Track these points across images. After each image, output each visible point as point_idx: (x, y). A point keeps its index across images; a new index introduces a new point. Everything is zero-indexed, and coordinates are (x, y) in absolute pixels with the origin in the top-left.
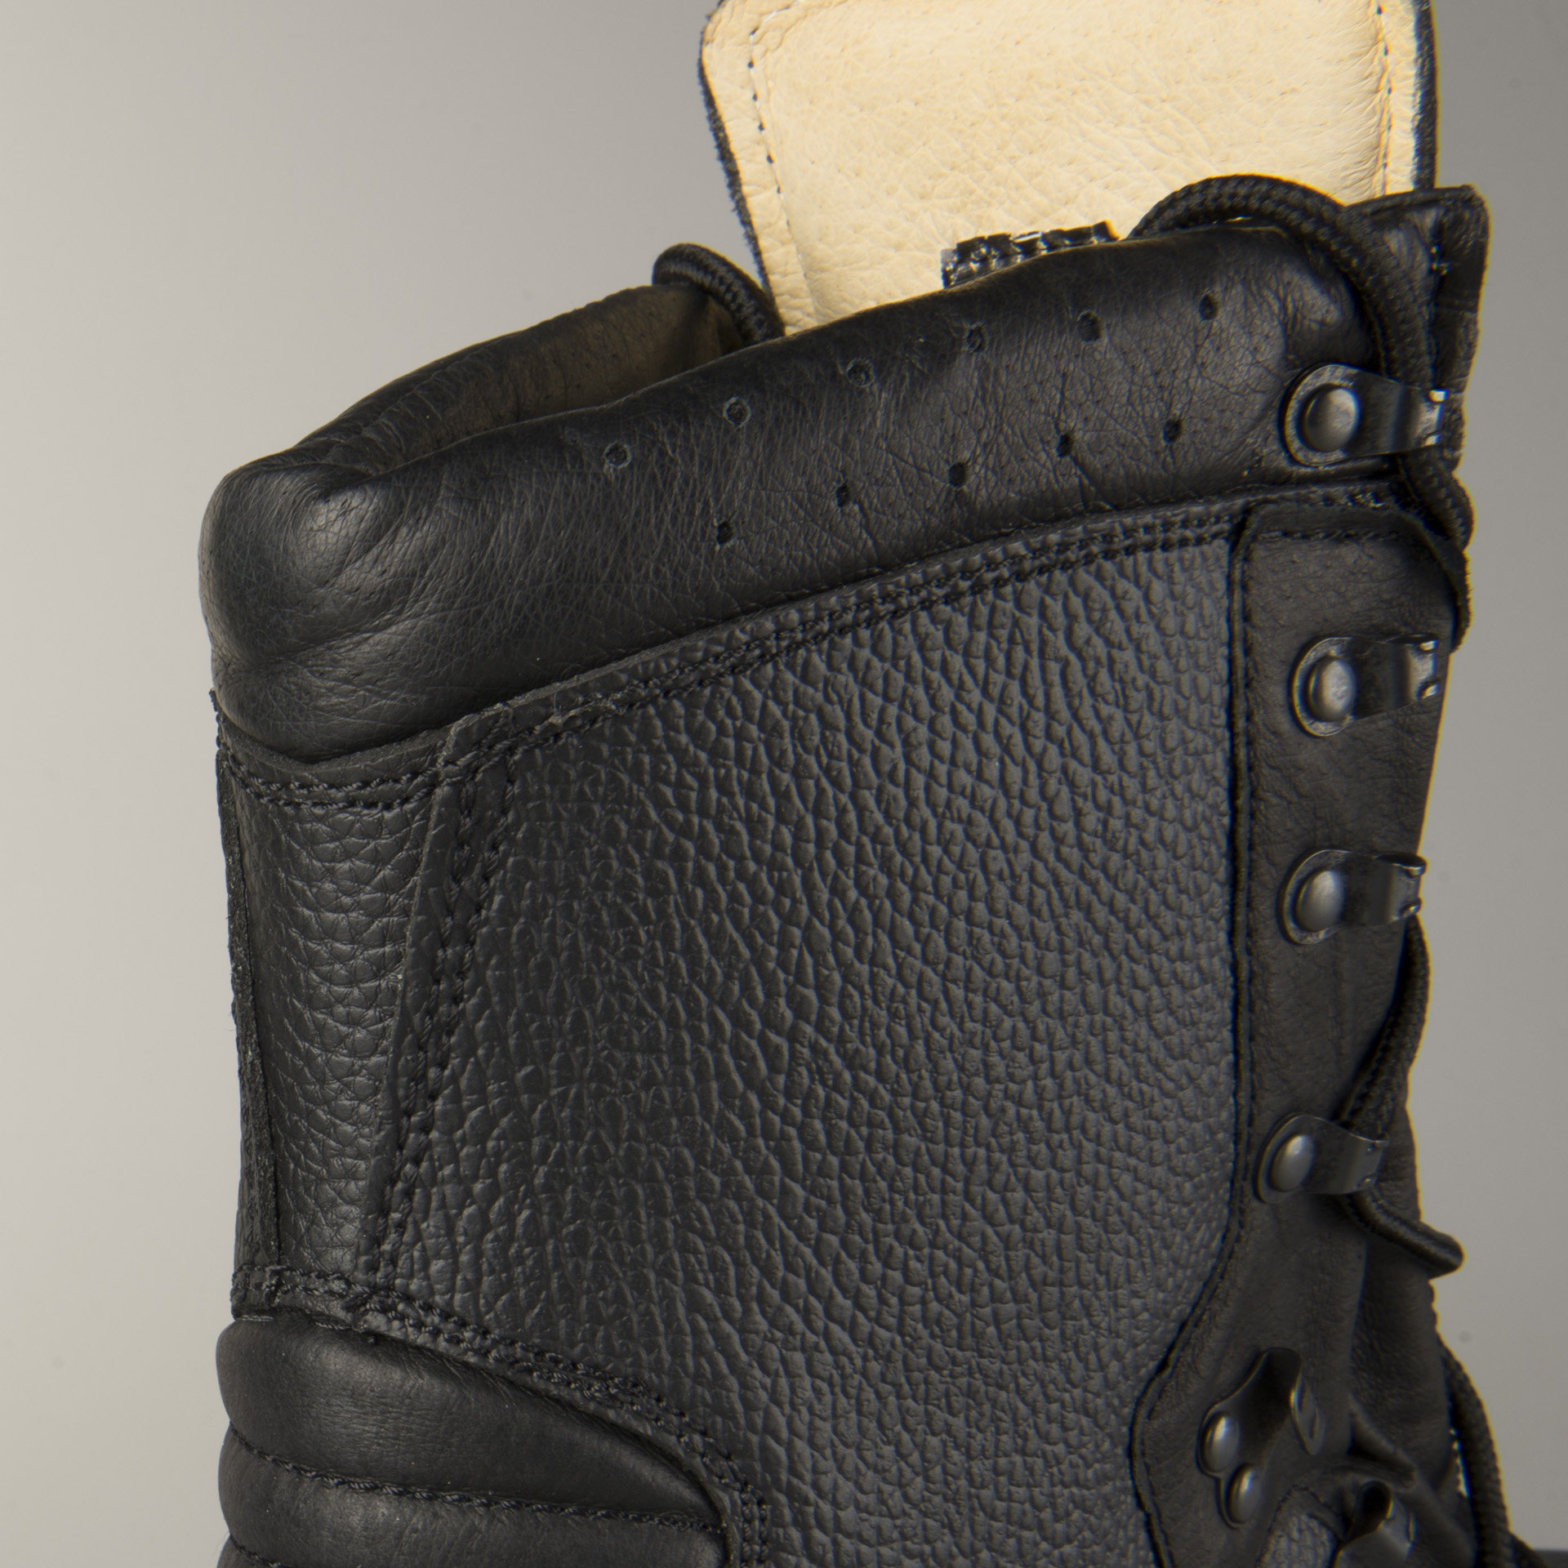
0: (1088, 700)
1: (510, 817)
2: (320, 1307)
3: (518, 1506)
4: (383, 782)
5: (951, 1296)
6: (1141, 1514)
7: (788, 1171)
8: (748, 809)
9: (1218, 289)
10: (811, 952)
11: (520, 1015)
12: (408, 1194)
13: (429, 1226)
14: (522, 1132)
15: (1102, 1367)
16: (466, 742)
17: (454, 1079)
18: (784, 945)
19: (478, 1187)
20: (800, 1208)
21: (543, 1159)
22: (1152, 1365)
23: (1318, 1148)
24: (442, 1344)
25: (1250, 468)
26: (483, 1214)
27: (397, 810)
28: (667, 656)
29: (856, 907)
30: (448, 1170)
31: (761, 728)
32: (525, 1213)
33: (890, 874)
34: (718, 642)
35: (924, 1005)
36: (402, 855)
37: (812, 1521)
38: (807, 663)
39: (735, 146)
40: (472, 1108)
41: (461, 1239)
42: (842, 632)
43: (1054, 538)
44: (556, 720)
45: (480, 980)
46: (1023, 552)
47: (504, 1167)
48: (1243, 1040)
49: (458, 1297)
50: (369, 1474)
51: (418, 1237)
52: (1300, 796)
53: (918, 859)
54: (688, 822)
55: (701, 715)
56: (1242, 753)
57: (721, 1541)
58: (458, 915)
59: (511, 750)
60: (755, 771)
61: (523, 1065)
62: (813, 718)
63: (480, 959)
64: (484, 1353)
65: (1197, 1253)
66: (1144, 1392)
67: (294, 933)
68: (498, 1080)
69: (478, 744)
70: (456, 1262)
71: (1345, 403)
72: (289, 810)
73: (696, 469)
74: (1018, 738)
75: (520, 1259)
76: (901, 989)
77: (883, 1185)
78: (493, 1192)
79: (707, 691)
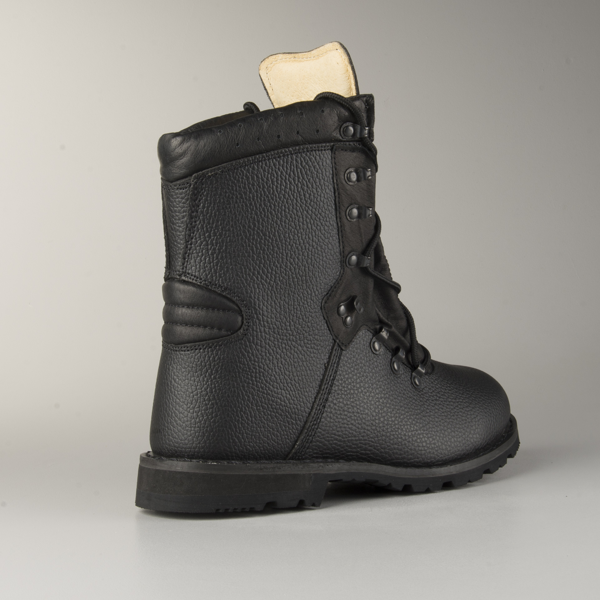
0: (305, 176)
1: (203, 191)
2: (175, 277)
3: (207, 309)
4: (182, 185)
5: (284, 277)
6: (325, 321)
7: (253, 253)
8: (244, 191)
9: (325, 108)
10: (256, 215)
11: (206, 224)
12: (188, 256)
13: (192, 261)
14: (207, 245)
15: (315, 292)
16: (195, 178)
17: (195, 236)
18: (252, 213)
19: (200, 254)
20: (255, 259)
21: (211, 250)
22: (325, 293)
23: (358, 259)
24: (194, 281)
25: (334, 138)
26: (201, 259)
27: (185, 190)
28: (229, 164)
29: (264, 208)
30: (195, 251)
31: (246, 177)
32: (208, 259)
33: (270, 203)
34: (237, 162)
35: (277, 226)
36: (186, 197)
37: (258, 313)
38: (253, 166)
39: (267, 88)
40: (198, 241)
41: (197, 263)
42: (259, 162)
43: (297, 148)
44: (210, 174)
45: (199, 218)
46: (292, 150)
47: (204, 251)
48: (340, 237)
49: (197, 273)
50: (182, 304)
51: (190, 263)
52: (348, 195)
53: (275, 200)
54: (234, 193)
55: (235, 174)
56: (336, 186)
57: (242, 316)
58: (195, 207)
59: (203, 179)
60: (245, 184)
61: (207, 233)
62: (255, 176)
63: (199, 215)
64: (201, 283)
65: (334, 274)
66: (324, 298)
67: (170, 212)
68: (203, 236)
69: (197, 178)
70: (196, 267)
71: (351, 129)
72: (169, 191)
73: (233, 134)
74: (293, 181)
75: (207, 266)
76: (273, 223)
77: (271, 256)
78: (203, 255)
79: (236, 171)
